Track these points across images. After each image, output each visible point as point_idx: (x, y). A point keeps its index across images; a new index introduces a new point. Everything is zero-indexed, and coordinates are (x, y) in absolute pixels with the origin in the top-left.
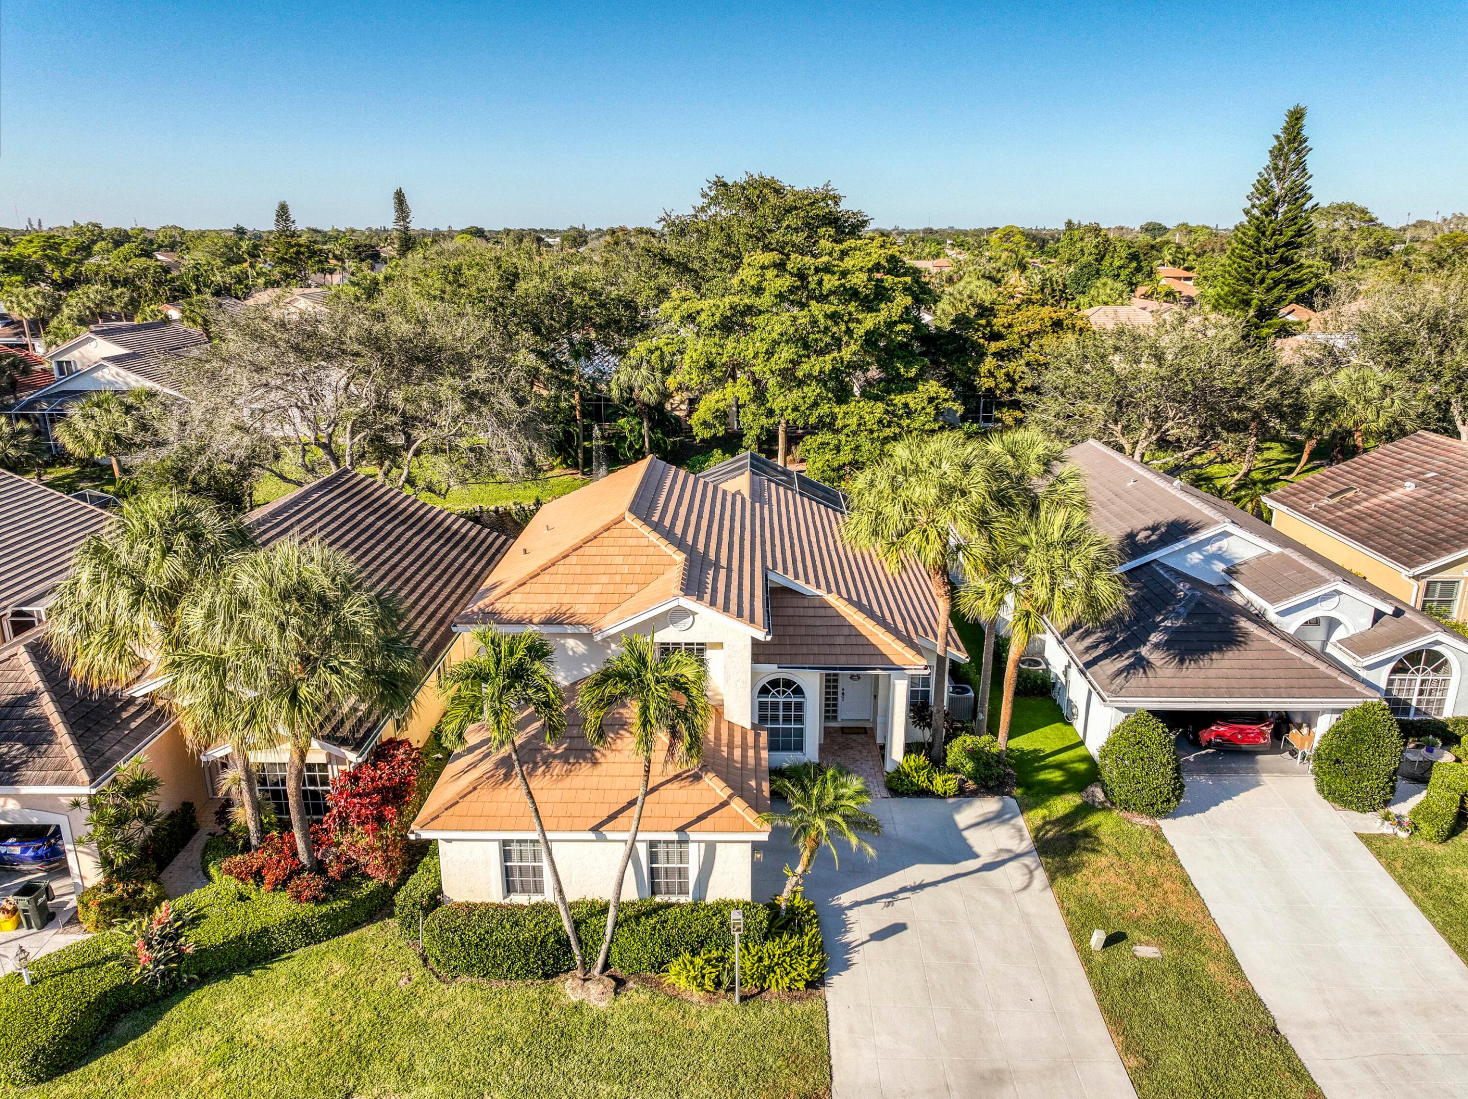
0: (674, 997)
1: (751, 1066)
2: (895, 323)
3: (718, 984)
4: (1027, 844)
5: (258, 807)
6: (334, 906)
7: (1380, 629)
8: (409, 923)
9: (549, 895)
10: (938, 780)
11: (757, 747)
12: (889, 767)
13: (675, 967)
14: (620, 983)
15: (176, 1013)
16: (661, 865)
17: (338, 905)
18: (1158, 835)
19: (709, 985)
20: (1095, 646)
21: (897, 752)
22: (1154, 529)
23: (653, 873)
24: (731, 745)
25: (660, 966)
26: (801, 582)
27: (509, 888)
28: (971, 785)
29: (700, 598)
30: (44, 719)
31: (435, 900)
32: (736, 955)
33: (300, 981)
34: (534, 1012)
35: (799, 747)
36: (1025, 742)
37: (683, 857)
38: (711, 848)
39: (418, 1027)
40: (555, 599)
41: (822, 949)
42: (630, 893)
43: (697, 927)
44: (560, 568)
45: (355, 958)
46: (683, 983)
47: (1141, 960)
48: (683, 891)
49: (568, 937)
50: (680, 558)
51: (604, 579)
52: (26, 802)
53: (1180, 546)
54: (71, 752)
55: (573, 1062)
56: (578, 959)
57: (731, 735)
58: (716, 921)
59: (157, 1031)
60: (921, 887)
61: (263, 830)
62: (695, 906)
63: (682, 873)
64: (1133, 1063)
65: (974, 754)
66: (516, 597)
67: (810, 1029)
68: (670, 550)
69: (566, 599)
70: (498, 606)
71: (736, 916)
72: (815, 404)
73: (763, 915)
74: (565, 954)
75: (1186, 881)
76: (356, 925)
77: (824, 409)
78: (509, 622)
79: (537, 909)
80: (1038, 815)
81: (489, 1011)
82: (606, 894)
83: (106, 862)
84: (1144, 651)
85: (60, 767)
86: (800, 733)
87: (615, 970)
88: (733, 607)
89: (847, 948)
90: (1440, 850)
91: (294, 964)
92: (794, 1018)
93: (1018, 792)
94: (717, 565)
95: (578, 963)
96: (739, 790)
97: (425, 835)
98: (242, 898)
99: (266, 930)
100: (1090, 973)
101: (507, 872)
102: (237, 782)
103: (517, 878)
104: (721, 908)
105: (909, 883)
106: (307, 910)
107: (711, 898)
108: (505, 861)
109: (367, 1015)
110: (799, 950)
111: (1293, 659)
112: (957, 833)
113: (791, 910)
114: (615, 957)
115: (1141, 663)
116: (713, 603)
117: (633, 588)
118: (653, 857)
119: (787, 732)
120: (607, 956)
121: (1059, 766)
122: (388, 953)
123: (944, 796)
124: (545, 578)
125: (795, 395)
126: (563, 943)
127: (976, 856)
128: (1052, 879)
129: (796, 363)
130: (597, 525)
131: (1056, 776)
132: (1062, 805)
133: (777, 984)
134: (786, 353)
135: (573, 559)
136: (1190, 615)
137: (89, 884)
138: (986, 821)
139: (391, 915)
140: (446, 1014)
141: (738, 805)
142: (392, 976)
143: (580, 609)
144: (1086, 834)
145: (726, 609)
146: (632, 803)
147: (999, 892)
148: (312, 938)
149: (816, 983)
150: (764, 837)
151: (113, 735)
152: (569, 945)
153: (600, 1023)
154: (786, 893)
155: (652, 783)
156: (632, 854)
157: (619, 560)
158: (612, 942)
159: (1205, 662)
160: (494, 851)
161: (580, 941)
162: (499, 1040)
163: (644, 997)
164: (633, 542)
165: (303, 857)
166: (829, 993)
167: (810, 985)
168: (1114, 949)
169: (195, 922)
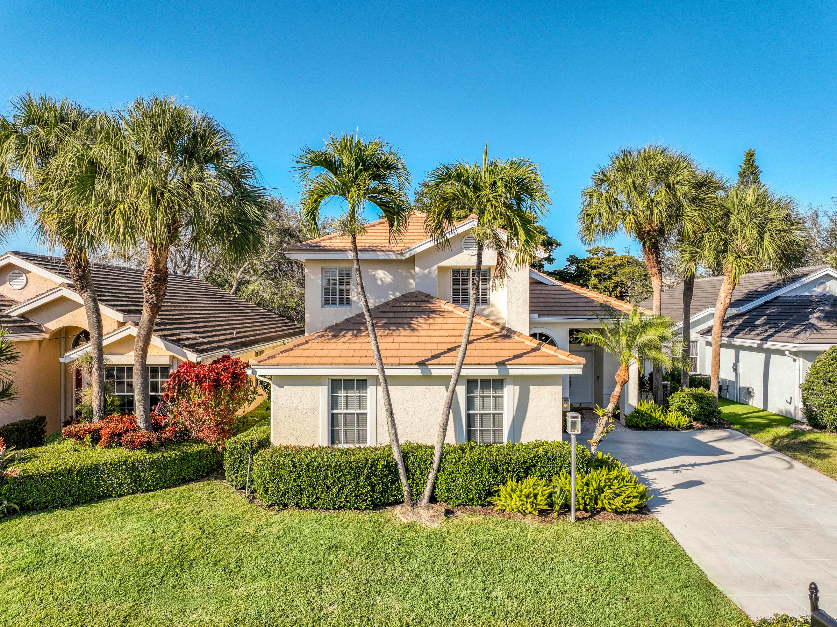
4: (768, 448)
6: (166, 455)
10: (672, 415)
12: (627, 411)
13: (500, 499)
16: (478, 411)
23: (470, 417)
27: (334, 437)
31: (264, 443)
34: (366, 530)
37: (498, 404)
38: (527, 386)
49: (396, 464)
53: (796, 285)
56: (405, 490)
60: (695, 465)
61: (106, 411)
63: (497, 420)
65: (696, 397)
66: (337, 240)
69: (377, 241)
74: (393, 482)
78: (332, 251)
89: (658, 492)
93: (736, 427)
95: (405, 494)
99: (96, 468)
101: (333, 419)
103: (341, 425)
105: (685, 463)
106: (136, 454)
107: (526, 439)
108: (332, 409)
112: (703, 443)
114: (442, 486)
115: (813, 328)
118: (470, 405)
120: (434, 488)
123: (677, 429)
126: (392, 470)
127: (730, 453)
131: (761, 421)
132: (780, 431)
133: (609, 504)
135: (378, 227)
144: (812, 442)
146: (453, 349)
149: (643, 510)
150: (578, 371)
152: (397, 473)
158: (439, 471)
161: (407, 470)
165: (140, 423)
166: (659, 517)
167: (638, 510)
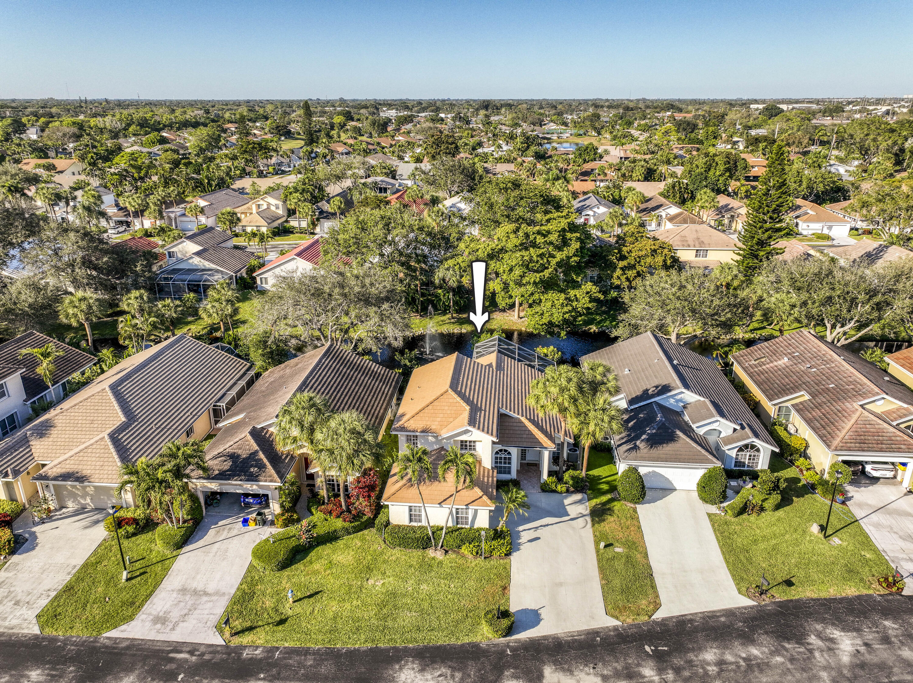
0: (463, 556)
1: (486, 577)
2: (571, 257)
3: (477, 553)
4: (588, 512)
5: (328, 491)
7: (735, 435)
8: (380, 530)
9: (424, 523)
10: (559, 487)
11: (493, 477)
12: (542, 481)
13: (464, 547)
14: (447, 552)
15: (313, 554)
16: (460, 516)
17: (356, 523)
18: (635, 511)
19: (474, 553)
20: (622, 438)
21: (545, 475)
22: (657, 387)
23: (457, 518)
24: (484, 477)
25: (459, 547)
26: (512, 413)
27: (411, 520)
28: (572, 489)
29: (474, 427)
30: (261, 460)
31: (388, 523)
32: (483, 545)
33: (347, 547)
34: (420, 559)
35: (509, 473)
36: (595, 472)
37: (467, 513)
38: (476, 511)
39: (385, 562)
40: (425, 423)
41: (511, 544)
42: (450, 524)
43: (471, 535)
44: (426, 410)
45: (363, 540)
46: (466, 552)
47: (617, 553)
48: (467, 524)
49: (430, 537)
50: (468, 408)
51: (441, 415)
52: (260, 487)
53: (664, 396)
54: (273, 472)
55: (433, 574)
57: (484, 472)
58: (477, 534)
59: (308, 558)
60: (547, 525)
61: (329, 498)
62: (470, 529)
63: (467, 518)
64: (604, 582)
65: (573, 478)
66: (411, 421)
67: (505, 568)
68: (464, 404)
69: (429, 423)
70: (406, 425)
71: (483, 533)
72: (532, 294)
73: (492, 533)
74: (429, 542)
75: (639, 527)
76: (361, 530)
77: (536, 296)
78: (410, 431)
79: (421, 527)
80: (594, 502)
81: (407, 558)
82: (442, 523)
83: (282, 506)
84: (638, 443)
85: (270, 476)
86: (510, 468)
87: (445, 547)
88: (486, 429)
89: (519, 544)
90: (733, 520)
91: (344, 541)
92: (500, 565)
93: (589, 492)
94: (481, 410)
95: (434, 545)
96: (486, 493)
97: (386, 503)
98: (327, 520)
99: (335, 530)
100: (598, 555)
101: (410, 516)
102: (322, 482)
103: (413, 518)
104: (479, 530)
105: (544, 524)
106: (347, 524)
107: (476, 527)
108: (410, 512)
109: (369, 557)
110: (503, 544)
111: (693, 447)
112: (564, 506)
113: (502, 531)
114: (445, 543)
115: (636, 448)
116: (479, 428)
117: (451, 419)
118: (457, 513)
119: (505, 467)
120: (443, 544)
121: (607, 483)
122: (373, 539)
123: (561, 493)
124: (421, 414)
125: (522, 289)
126: (429, 539)
127: (569, 515)
128: (593, 525)
129: (522, 277)
130: (439, 393)
131: (605, 487)
132: (604, 498)
133: (496, 554)
134: (517, 272)
135: (430, 407)
136: (659, 429)
137: (276, 513)
138: (575, 503)
139: (373, 527)
140: (394, 558)
141: (485, 498)
142: (376, 546)
143: (433, 427)
144: (609, 509)
145: (483, 430)
146: (451, 496)
147: (574, 528)
148: (349, 534)
149: (508, 554)
150: (493, 508)
151: (281, 465)
152: (431, 539)
153: (440, 563)
154: (500, 526)
155: (458, 489)
156: (451, 512)
157: (446, 408)
158: (444, 539)
159: (660, 447)
160: (407, 509)
161: (434, 538)
162: (411, 566)
163: (454, 556)
164: (451, 401)
165: (344, 507)
166: (512, 557)
167: (506, 555)
168: (607, 549)
169: (314, 526)
